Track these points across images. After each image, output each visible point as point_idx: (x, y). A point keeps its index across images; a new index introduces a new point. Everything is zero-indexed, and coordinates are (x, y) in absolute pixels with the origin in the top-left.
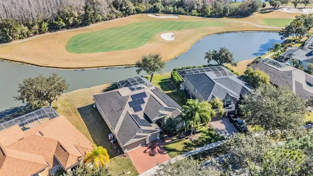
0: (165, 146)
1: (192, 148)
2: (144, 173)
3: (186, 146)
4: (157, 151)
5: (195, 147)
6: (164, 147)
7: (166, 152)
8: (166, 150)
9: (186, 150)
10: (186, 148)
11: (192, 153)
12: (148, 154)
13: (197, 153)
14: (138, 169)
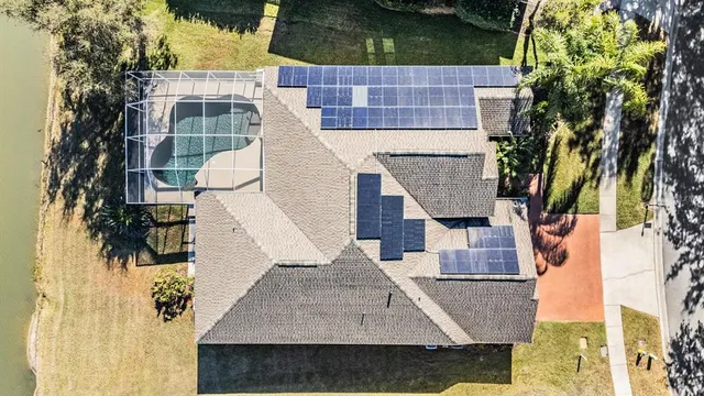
0: (549, 207)
1: (598, 138)
2: (606, 308)
3: (579, 148)
4: (555, 239)
5: (597, 125)
6: (552, 212)
7: (570, 217)
8: (564, 210)
9: (593, 157)
10: (586, 153)
11: (610, 149)
12: (551, 267)
13: (619, 135)
14: (584, 317)
